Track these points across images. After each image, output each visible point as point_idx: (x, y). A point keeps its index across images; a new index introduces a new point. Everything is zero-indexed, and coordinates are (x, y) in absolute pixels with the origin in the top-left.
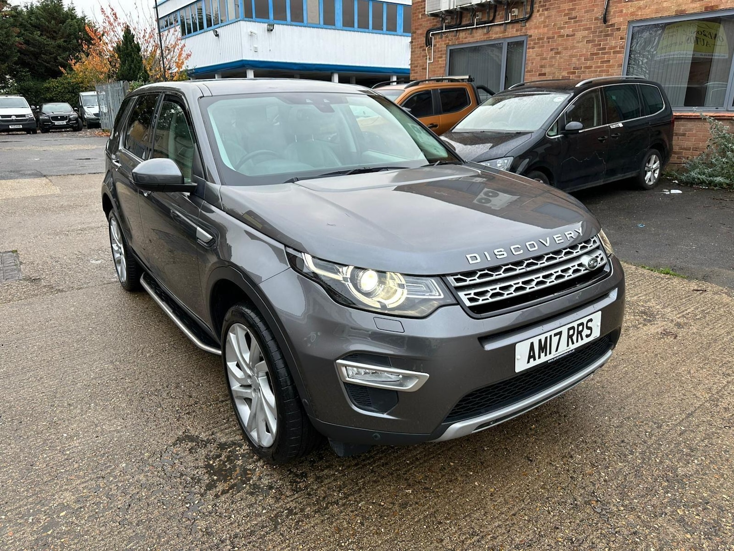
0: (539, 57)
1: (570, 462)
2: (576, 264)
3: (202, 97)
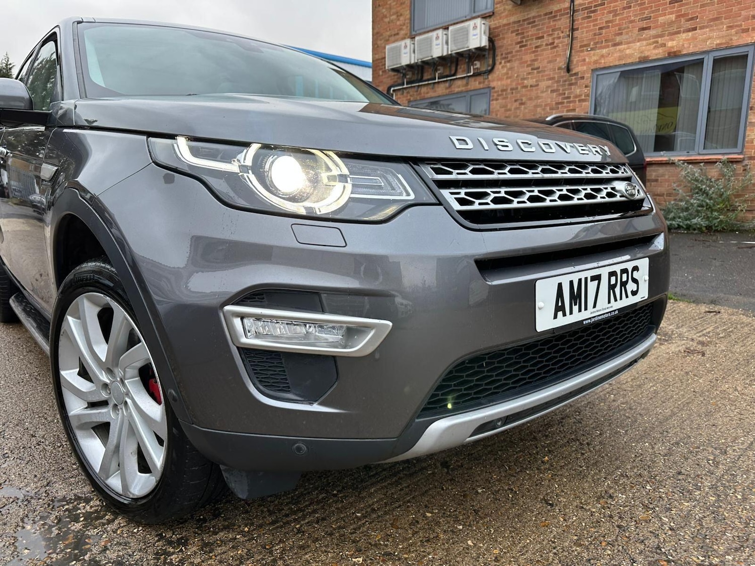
0: (503, 108)
1: (611, 504)
2: (609, 187)
3: (79, 22)
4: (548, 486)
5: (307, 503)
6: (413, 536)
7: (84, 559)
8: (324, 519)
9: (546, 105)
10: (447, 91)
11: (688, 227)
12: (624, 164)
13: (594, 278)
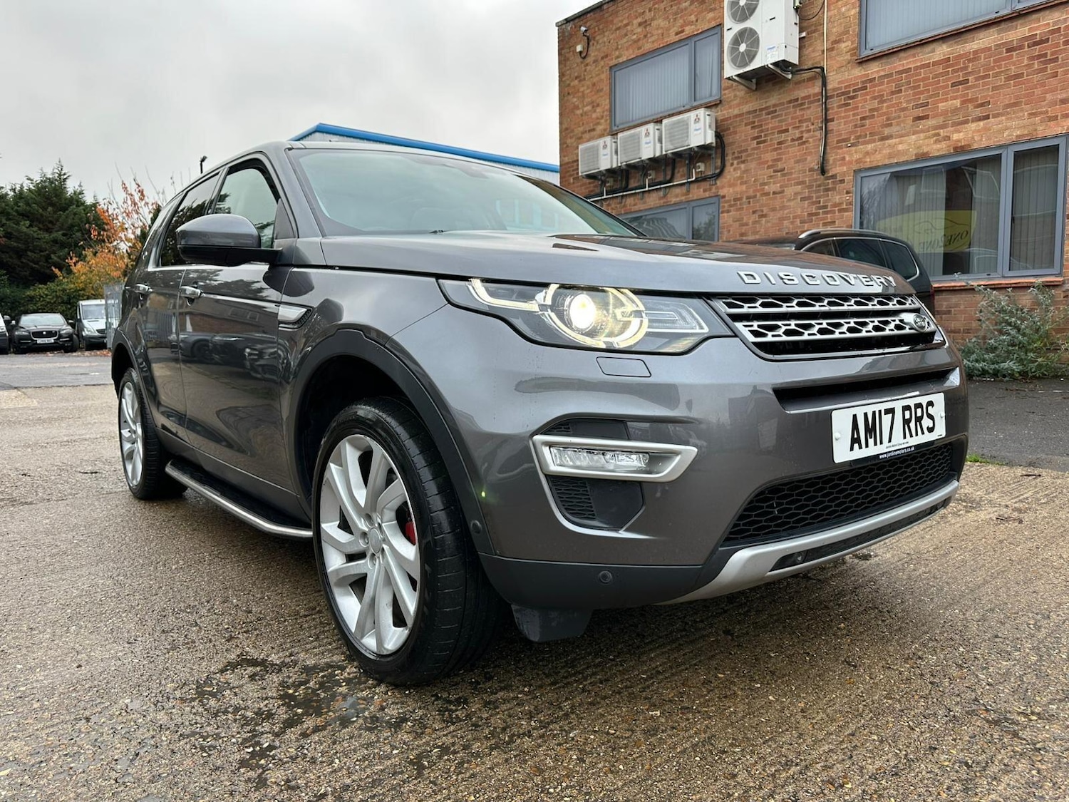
0: (738, 223)
1: (921, 664)
2: (897, 319)
3: (290, 149)
4: (849, 650)
5: (584, 667)
6: (708, 693)
8: (607, 680)
9: (795, 217)
10: (662, 201)
11: (996, 374)
12: (910, 295)
13: (887, 411)
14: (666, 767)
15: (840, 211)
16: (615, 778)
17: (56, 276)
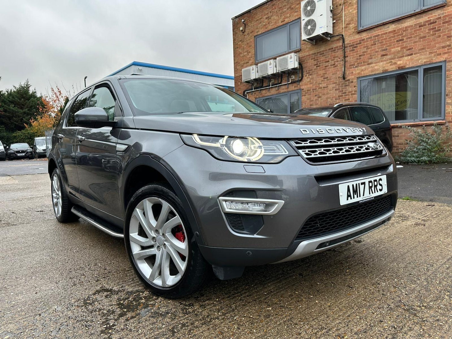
0: (309, 100)
1: (379, 287)
2: (366, 145)
3: (120, 79)
4: (350, 281)
5: (241, 290)
6: (291, 300)
7: (151, 312)
8: (250, 295)
9: (333, 97)
10: (277, 92)
11: (419, 162)
13: (362, 184)
14: (273, 330)
15: (352, 94)
16: (252, 335)
17: (25, 127)
